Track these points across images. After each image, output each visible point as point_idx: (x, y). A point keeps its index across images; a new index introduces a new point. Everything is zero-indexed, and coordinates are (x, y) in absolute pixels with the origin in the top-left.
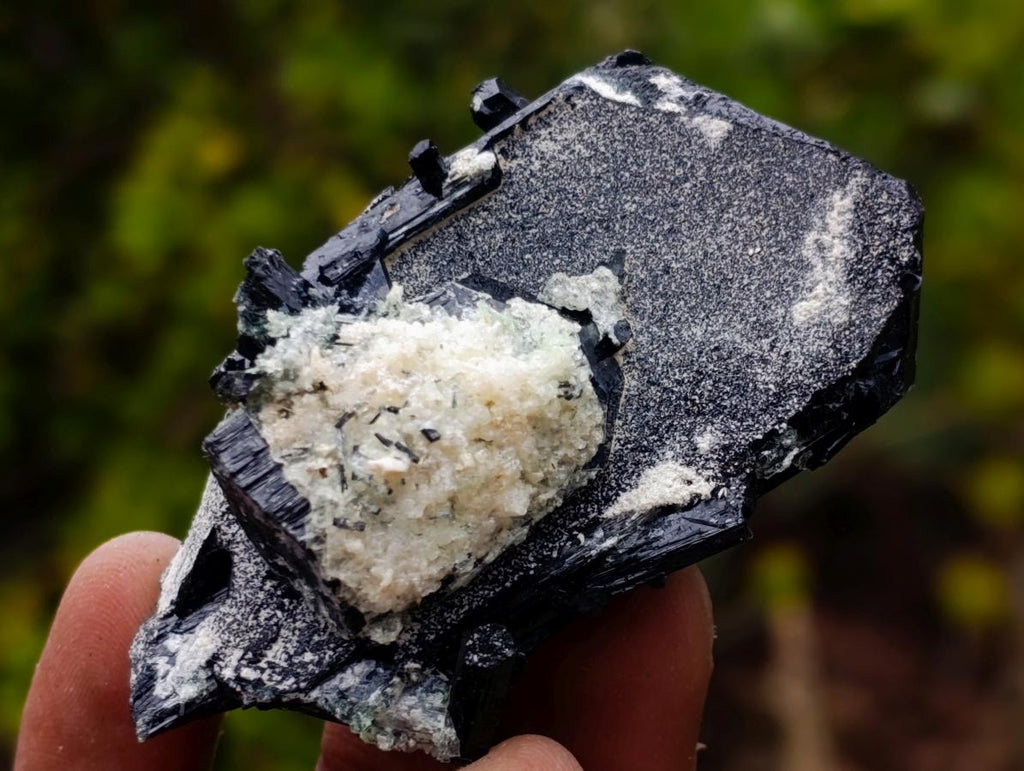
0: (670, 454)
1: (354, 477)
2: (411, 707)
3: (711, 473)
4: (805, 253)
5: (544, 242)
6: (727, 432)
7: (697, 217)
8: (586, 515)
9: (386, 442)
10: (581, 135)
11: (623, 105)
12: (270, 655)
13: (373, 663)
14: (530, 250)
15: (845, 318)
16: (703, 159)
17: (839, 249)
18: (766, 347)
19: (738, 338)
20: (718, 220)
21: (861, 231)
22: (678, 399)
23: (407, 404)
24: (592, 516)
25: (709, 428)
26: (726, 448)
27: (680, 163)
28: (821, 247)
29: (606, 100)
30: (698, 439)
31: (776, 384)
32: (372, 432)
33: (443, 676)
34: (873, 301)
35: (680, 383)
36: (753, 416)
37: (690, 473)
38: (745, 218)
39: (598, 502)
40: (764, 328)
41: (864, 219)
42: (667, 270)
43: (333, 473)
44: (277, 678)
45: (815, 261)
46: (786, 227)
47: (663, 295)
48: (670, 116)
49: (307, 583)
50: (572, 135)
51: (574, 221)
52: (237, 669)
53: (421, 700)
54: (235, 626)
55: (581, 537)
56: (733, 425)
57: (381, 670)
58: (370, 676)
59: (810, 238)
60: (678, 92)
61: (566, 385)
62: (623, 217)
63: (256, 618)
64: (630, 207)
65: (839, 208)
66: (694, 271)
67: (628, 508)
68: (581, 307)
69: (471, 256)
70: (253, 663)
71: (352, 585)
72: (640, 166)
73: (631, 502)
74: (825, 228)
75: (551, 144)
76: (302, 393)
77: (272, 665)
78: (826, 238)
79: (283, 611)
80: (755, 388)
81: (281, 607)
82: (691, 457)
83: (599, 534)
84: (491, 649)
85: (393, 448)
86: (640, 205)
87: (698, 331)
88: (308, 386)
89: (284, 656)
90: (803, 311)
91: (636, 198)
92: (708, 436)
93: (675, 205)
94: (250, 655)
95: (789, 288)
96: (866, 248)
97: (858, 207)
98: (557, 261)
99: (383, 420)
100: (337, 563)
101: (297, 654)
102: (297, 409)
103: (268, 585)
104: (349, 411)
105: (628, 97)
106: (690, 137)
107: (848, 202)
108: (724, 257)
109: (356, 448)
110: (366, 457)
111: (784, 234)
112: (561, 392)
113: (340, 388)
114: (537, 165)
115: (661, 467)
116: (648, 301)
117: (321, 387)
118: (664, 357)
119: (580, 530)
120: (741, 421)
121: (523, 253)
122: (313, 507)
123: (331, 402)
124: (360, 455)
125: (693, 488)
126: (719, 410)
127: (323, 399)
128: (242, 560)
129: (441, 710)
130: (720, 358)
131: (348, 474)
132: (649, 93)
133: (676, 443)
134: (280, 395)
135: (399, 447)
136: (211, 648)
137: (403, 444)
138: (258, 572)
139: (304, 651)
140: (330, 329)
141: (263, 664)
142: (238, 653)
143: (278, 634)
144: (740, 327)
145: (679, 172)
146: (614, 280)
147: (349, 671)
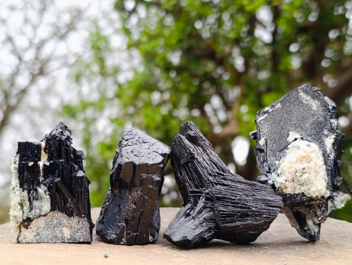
0: (324, 139)
1: (303, 183)
2: (340, 198)
3: (331, 134)
4: (305, 103)
5: (280, 139)
6: (326, 129)
7: (290, 115)
8: (326, 156)
9: (301, 176)
10: (267, 125)
11: (267, 116)
12: (318, 214)
13: (329, 200)
14: (279, 142)
15: (319, 103)
16: (282, 110)
17: (308, 98)
18: (316, 116)
19: (312, 120)
20: (292, 113)
21: (307, 94)
22: (316, 133)
23: (296, 170)
24: (327, 155)
25: (324, 131)
26: (329, 130)
27: (280, 113)
28: (306, 101)
29: (264, 119)
30: (324, 134)
31: (323, 118)
32: (298, 177)
33: (338, 191)
34: (319, 98)
35: (314, 132)
36: (326, 124)
37: (329, 137)
38: (295, 109)
39: (325, 153)
40: (313, 115)
41: (306, 92)
42: (295, 124)
43: (301, 186)
44: (323, 215)
45: (308, 102)
46: (300, 104)
47: (299, 127)
48: (272, 111)
49: (312, 201)
50: (266, 126)
51: (279, 133)
52: (318, 220)
53: (340, 196)
54: (310, 217)
55: (329, 158)
56: (325, 127)
57: (331, 199)
58: (331, 202)
59: (304, 101)
60: (269, 108)
61: (307, 145)
62: (283, 126)
63: (311, 213)
64: (282, 124)
65: (302, 94)
66: (298, 120)
67: (329, 149)
68: (294, 139)
69: (275, 151)
70: (318, 217)
71: (319, 194)
72: (277, 119)
73: (328, 148)
74: (304, 98)
75: (266, 130)
76: (285, 184)
77: (320, 215)
78: (306, 99)
79: (313, 208)
80: (322, 121)
81: (312, 208)
82: (327, 136)
83: (330, 156)
84: (339, 181)
85: (303, 175)
86: (283, 123)
87: (307, 125)
88: (285, 182)
89: (320, 212)
90: (315, 108)
91: (282, 122)
92: (325, 132)
93: (286, 118)
94: (317, 217)
95: (310, 108)
96: (310, 94)
97: (304, 92)
98: (284, 139)
99: (297, 174)
100: (315, 193)
101: (321, 210)
102: (287, 186)
103: (307, 209)
104: (292, 178)
105: (266, 115)
106: (277, 110)
107: (302, 93)
108: (298, 115)
109: (299, 181)
110: (301, 180)
111: (301, 105)
112: (308, 147)
113: (288, 178)
114: (267, 134)
115: (326, 141)
116: (298, 129)
117: (286, 180)
118: (308, 132)
119: (328, 158)
120: (326, 126)
121: (279, 143)
122: (304, 192)
123: (289, 180)
124: (300, 180)
125: (332, 138)
126: (322, 128)
127: (288, 181)
128: (300, 210)
129: (343, 194)
130: (314, 124)
131: (302, 184)
132: (267, 112)
133: (323, 137)
134: (283, 187)
135: (303, 174)
136: (312, 222)
137: (303, 173)
138: (304, 209)
139: (321, 209)
140: (277, 175)
141: (319, 216)
142: (315, 219)
143: (316, 211)
144: (311, 118)
145: (281, 114)
146: (292, 132)
147: (328, 204)
